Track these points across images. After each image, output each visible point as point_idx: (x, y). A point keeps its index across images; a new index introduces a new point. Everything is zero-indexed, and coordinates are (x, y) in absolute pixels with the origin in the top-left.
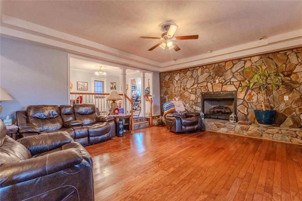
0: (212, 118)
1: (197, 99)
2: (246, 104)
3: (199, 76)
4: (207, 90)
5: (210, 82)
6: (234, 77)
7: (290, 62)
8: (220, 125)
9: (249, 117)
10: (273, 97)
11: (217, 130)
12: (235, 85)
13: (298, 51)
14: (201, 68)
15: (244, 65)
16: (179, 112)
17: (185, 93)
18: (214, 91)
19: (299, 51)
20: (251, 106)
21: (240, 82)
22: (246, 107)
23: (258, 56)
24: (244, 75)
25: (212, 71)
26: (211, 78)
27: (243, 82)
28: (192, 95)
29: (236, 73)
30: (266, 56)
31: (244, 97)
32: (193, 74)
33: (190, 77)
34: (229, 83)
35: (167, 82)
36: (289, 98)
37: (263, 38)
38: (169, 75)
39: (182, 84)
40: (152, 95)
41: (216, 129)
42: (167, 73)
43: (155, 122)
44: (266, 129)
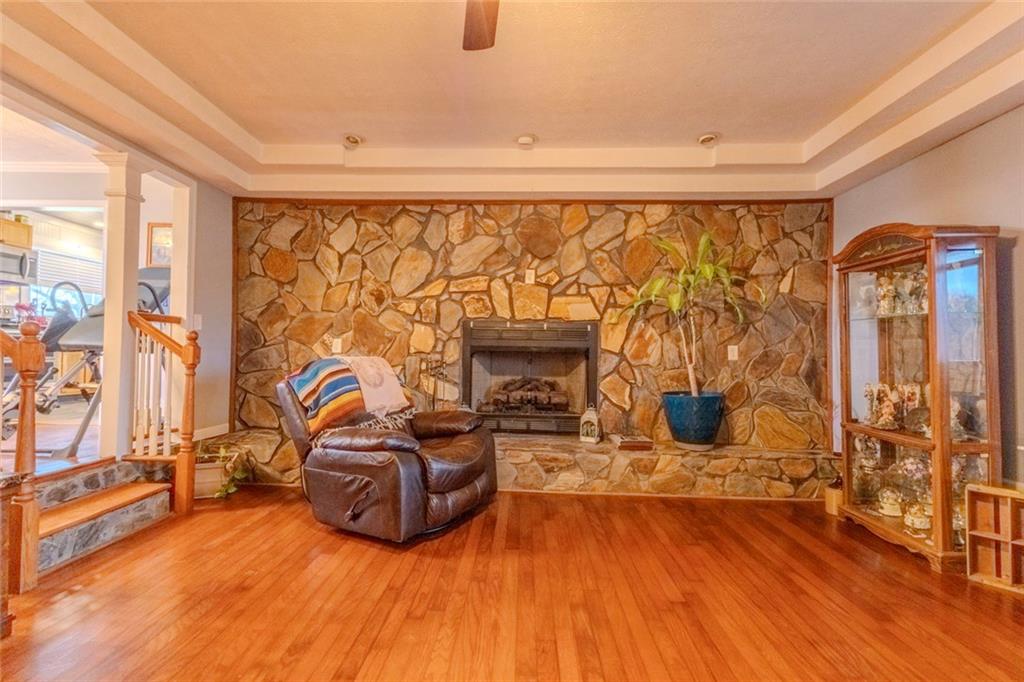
0: (505, 431)
1: (444, 346)
2: (629, 370)
3: (453, 246)
4: (487, 308)
5: (500, 278)
6: (589, 266)
7: (742, 242)
8: (556, 460)
9: (635, 418)
10: (703, 348)
11: (544, 485)
12: (593, 300)
13: (761, 213)
14: (463, 213)
15: (623, 228)
16: (381, 416)
17: (381, 320)
18: (518, 316)
19: (763, 211)
20: (643, 378)
21: (612, 290)
22: (627, 381)
23: (666, 206)
24: (624, 265)
25: (510, 230)
26: (504, 258)
27: (620, 289)
28: (420, 329)
29: (599, 254)
30: (685, 209)
31: (622, 348)
32: (427, 231)
33: (409, 245)
34: (573, 290)
35: (282, 253)
36: (740, 353)
37: (712, 139)
38: (296, 217)
39: (367, 272)
40: (184, 316)
41: (541, 478)
42: (283, 207)
43: (212, 480)
44: (706, 460)
